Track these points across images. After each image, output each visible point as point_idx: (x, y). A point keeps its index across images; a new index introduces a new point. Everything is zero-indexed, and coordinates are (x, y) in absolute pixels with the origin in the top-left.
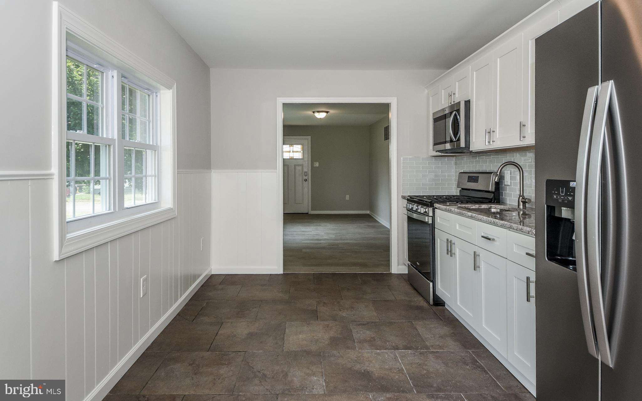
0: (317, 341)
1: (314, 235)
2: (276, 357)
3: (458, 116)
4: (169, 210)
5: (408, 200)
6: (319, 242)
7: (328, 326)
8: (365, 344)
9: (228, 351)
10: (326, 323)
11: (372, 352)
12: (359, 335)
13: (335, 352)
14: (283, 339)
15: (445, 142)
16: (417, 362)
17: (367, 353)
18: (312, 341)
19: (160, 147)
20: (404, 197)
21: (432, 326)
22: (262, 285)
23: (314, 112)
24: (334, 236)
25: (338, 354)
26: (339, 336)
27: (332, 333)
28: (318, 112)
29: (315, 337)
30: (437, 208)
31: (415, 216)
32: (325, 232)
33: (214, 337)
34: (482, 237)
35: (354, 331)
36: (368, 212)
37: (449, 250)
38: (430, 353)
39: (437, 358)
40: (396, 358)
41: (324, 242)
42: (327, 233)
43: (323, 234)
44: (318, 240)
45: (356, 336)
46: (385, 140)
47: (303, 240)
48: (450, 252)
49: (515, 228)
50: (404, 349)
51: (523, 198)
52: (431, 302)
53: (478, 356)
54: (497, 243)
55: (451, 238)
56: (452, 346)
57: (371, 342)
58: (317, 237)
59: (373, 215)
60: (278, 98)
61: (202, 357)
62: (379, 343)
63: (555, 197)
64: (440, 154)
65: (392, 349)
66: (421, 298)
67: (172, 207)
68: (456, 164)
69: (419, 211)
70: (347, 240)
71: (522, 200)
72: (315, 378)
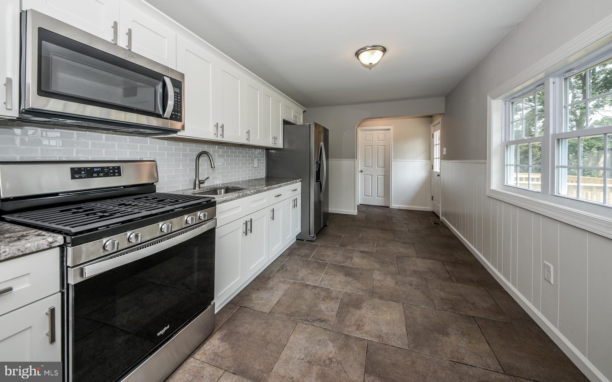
0: (373, 308)
11: (334, 288)
13: (361, 293)
17: (337, 288)
18: (378, 309)
27: (357, 314)
48: (249, 230)
49: (289, 183)
57: (328, 296)
71: (201, 182)
72: (378, 278)
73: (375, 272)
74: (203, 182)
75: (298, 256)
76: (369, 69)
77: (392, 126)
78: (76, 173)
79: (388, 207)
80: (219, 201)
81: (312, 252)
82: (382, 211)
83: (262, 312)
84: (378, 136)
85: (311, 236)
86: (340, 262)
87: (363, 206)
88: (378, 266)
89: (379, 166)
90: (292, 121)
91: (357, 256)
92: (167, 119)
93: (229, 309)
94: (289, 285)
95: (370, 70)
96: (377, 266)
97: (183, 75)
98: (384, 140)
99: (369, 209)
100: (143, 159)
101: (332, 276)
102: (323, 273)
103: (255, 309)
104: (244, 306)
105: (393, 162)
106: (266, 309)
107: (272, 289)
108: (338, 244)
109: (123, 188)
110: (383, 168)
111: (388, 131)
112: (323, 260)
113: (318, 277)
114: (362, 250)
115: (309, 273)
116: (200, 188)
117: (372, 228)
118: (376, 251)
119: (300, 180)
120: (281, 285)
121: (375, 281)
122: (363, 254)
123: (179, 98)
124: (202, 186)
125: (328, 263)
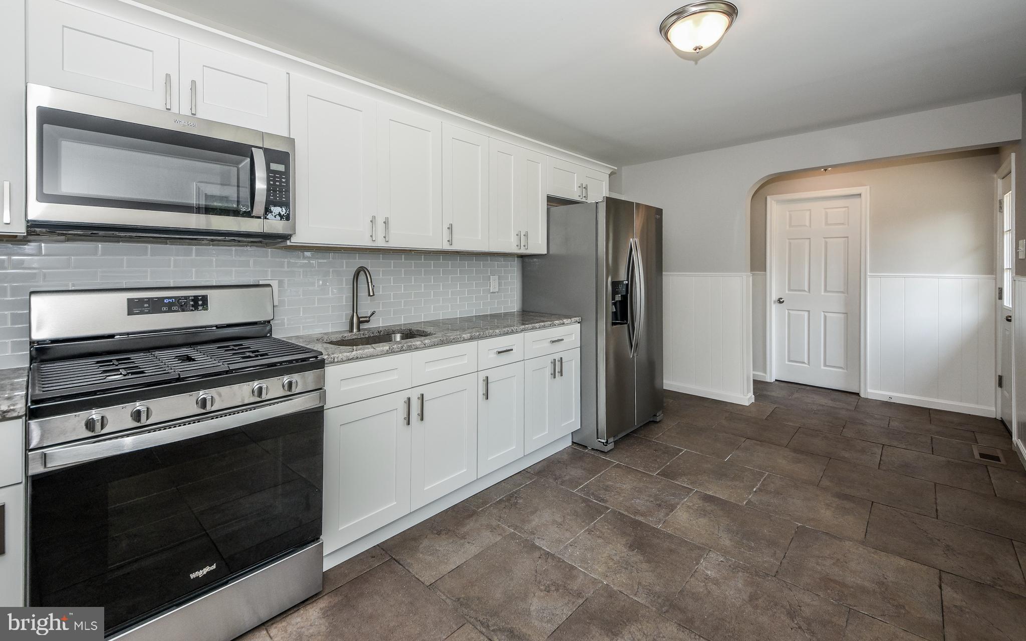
49: (538, 327)
63: (617, 290)
71: (361, 319)
72: (709, 572)
73: (712, 555)
74: (367, 319)
75: (556, 479)
76: (693, 63)
77: (868, 187)
78: (134, 307)
79: (858, 394)
80: (339, 359)
81: (591, 476)
82: (830, 403)
83: (419, 580)
84: (826, 214)
85: (599, 441)
86: (636, 513)
87: (783, 384)
88: (728, 543)
89: (828, 289)
90: (576, 197)
91: (689, 507)
92: (260, 218)
93: (372, 557)
94: (499, 538)
95: (696, 63)
96: (726, 541)
97: (291, 142)
98: (843, 224)
99: (796, 395)
100: (260, 281)
101: (600, 541)
102: (584, 527)
103: (411, 570)
104: (397, 558)
105: (869, 280)
106: (428, 577)
107: (463, 537)
108: (658, 468)
109: (215, 328)
110: (842, 295)
111: (856, 201)
112: (603, 500)
113: (568, 534)
114: (710, 493)
115: (554, 522)
116: (359, 329)
117: (773, 443)
118: (749, 502)
119: (577, 319)
120: (486, 534)
121: (697, 579)
122: (708, 504)
123: (284, 180)
124: (363, 326)
125: (608, 508)
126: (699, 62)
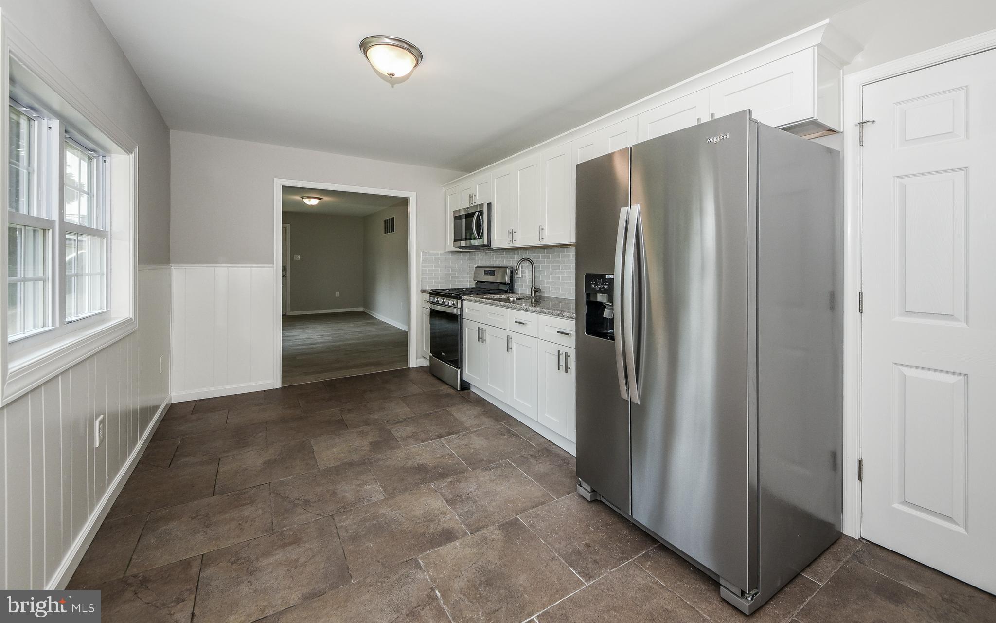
0: (356, 450)
1: (304, 339)
2: (313, 479)
3: (481, 217)
4: (128, 322)
5: (431, 293)
6: (314, 346)
7: (362, 432)
8: (409, 440)
9: (244, 488)
10: (360, 429)
11: (419, 446)
12: (399, 433)
13: (380, 456)
14: (314, 458)
15: (461, 240)
16: (463, 443)
17: (414, 447)
18: (350, 452)
19: (109, 234)
20: (423, 291)
21: (465, 409)
22: (258, 405)
23: (302, 198)
24: (330, 338)
25: (385, 457)
26: (379, 439)
27: (370, 438)
28: (309, 197)
29: (352, 447)
30: (464, 300)
31: (439, 308)
32: (317, 334)
33: (215, 477)
34: (516, 322)
35: (393, 430)
36: (362, 309)
37: (481, 337)
38: (472, 433)
39: (478, 435)
40: (443, 445)
41: (321, 345)
42: (320, 336)
43: (316, 337)
44: (311, 344)
45: (397, 435)
46: (385, 233)
47: (292, 346)
48: (481, 339)
49: (547, 312)
50: (448, 435)
51: (535, 288)
52: (459, 388)
53: (510, 425)
54: (529, 326)
55: (481, 326)
56: (487, 422)
57: (415, 437)
58: (309, 341)
59: (367, 311)
60: (275, 179)
61: (208, 505)
62: (423, 436)
63: (593, 286)
64: (459, 250)
65: (437, 438)
66: (447, 386)
67: (131, 317)
68: (469, 259)
69: (446, 303)
70: (349, 340)
71: (535, 290)
72: (369, 487)
126: (395, 86)
